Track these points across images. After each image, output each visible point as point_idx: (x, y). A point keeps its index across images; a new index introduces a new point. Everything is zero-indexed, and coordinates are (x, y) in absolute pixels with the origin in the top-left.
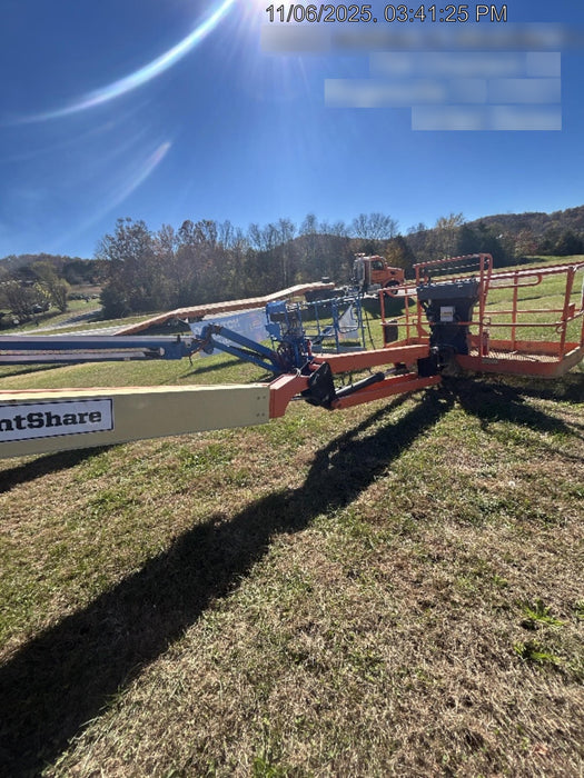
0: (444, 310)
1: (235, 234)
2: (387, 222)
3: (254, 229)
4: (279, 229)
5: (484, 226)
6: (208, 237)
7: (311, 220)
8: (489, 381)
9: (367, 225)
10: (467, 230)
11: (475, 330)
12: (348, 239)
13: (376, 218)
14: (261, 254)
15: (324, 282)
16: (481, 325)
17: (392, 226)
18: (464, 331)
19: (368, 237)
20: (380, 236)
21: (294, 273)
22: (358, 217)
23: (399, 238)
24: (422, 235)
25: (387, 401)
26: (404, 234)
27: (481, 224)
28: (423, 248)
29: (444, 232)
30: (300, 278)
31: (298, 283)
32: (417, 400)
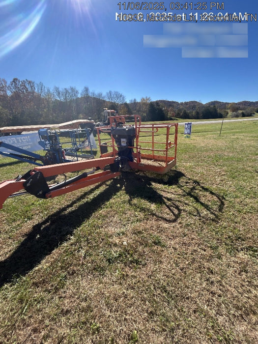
0: (122, 140)
1: (46, 91)
2: (121, 96)
3: (57, 89)
4: (70, 91)
5: (158, 103)
6: (29, 89)
7: (87, 89)
8: (142, 174)
9: (112, 96)
10: (152, 104)
11: (135, 151)
12: (104, 101)
13: (116, 93)
14: (61, 102)
15: (89, 119)
16: (137, 148)
17: (123, 98)
18: (131, 151)
19: (113, 101)
20: (118, 102)
21: (78, 113)
22: (108, 92)
23: (126, 104)
24: (135, 104)
25: (92, 187)
26: (128, 102)
27: (157, 103)
28: (136, 110)
29: (144, 103)
30: (81, 116)
31: (80, 119)
32: (107, 185)
